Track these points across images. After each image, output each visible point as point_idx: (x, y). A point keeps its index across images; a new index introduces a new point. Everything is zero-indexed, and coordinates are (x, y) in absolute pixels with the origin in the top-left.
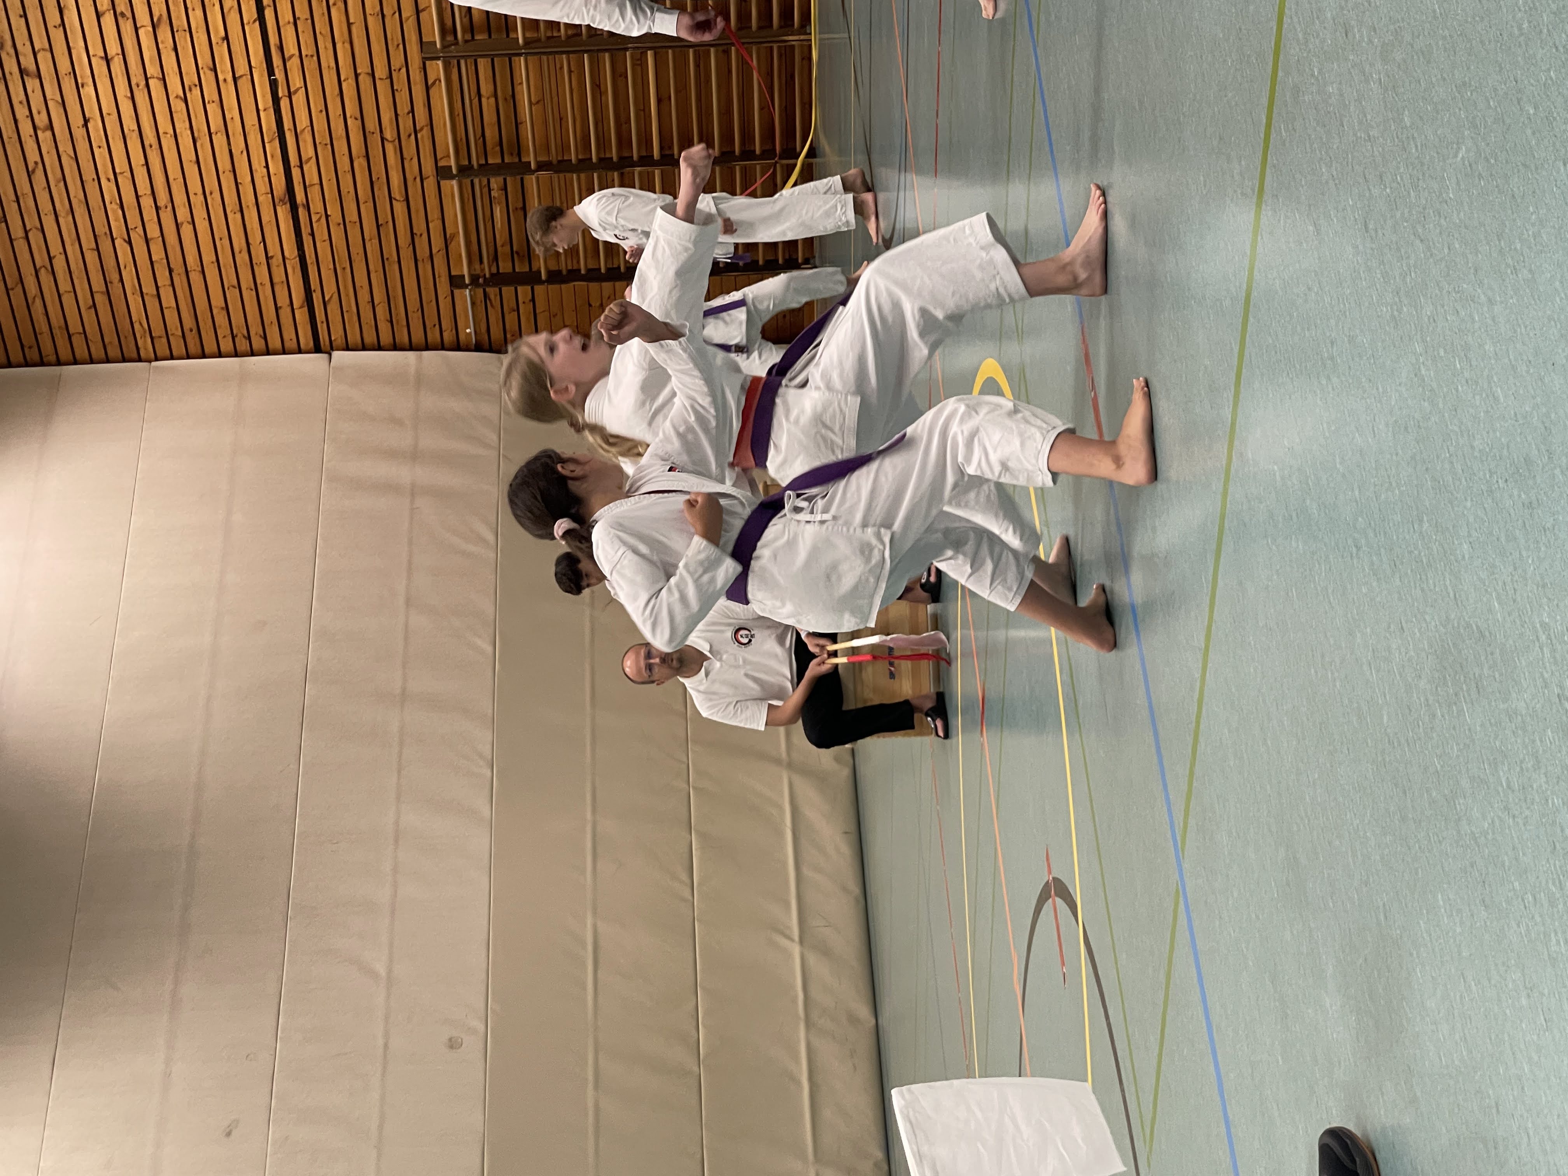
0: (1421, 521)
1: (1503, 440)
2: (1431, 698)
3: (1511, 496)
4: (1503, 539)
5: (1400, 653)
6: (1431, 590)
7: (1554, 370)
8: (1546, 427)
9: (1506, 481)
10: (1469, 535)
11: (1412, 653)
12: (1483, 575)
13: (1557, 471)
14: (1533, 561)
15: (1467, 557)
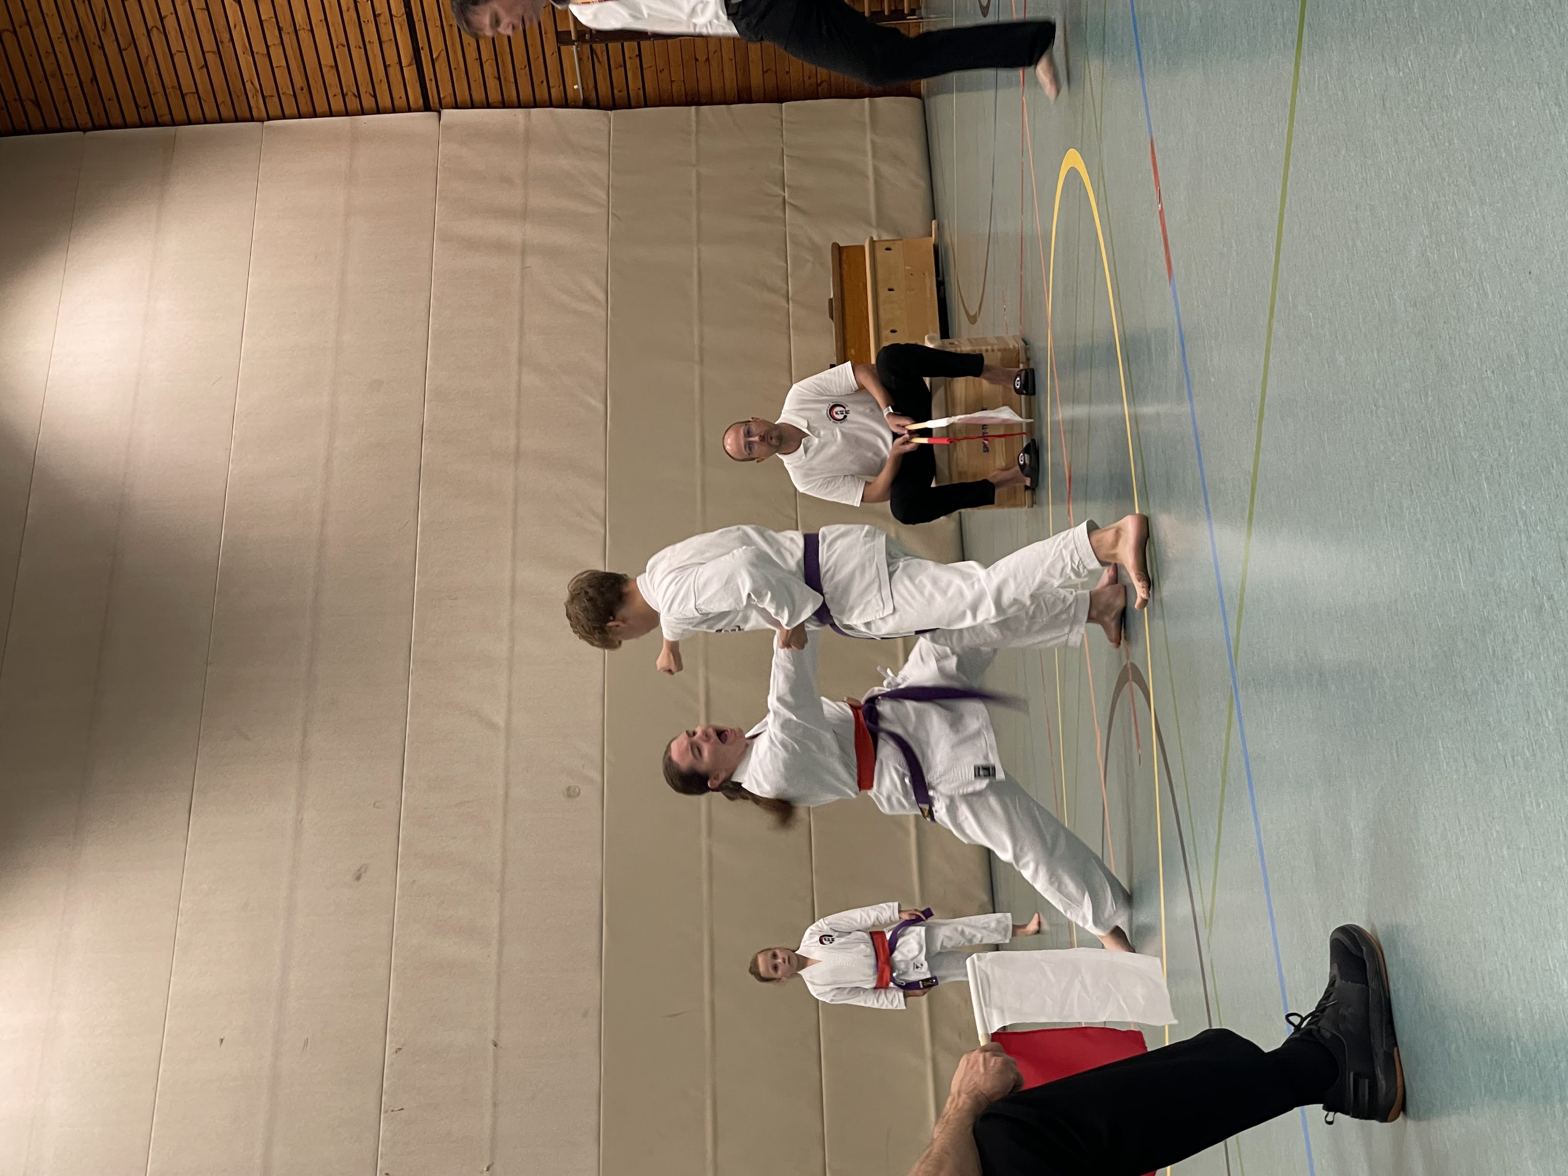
0: (1427, 395)
1: (1491, 333)
2: (1434, 561)
3: (1497, 387)
4: (1491, 426)
5: (1410, 513)
6: (1433, 460)
7: (1530, 278)
8: (1524, 330)
9: (1493, 372)
10: (1465, 415)
11: (1419, 515)
12: (1476, 455)
13: (1533, 373)
14: (1514, 450)
15: (1462, 435)
